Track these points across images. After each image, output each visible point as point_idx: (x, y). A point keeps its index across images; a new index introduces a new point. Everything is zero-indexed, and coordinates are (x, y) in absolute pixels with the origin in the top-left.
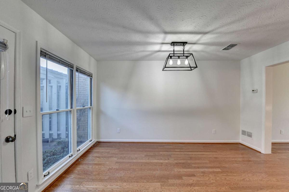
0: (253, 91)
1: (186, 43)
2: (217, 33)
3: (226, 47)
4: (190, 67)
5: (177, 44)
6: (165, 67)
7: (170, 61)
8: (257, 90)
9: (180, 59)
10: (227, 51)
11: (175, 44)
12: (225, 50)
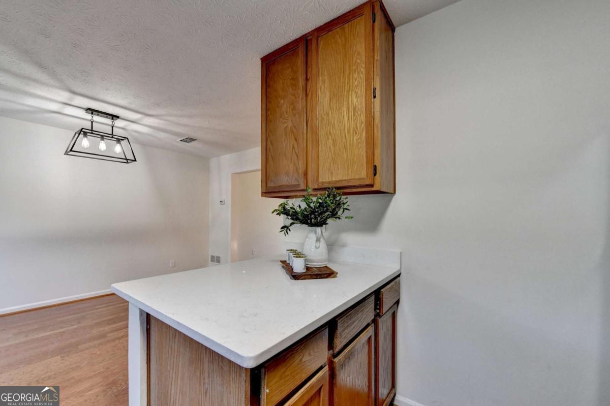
0: (221, 202)
1: (118, 117)
2: (165, 120)
3: (184, 138)
4: (126, 159)
5: (100, 114)
6: (71, 150)
7: (83, 140)
8: (224, 201)
9: (105, 140)
10: (187, 143)
11: (94, 113)
12: (184, 142)
